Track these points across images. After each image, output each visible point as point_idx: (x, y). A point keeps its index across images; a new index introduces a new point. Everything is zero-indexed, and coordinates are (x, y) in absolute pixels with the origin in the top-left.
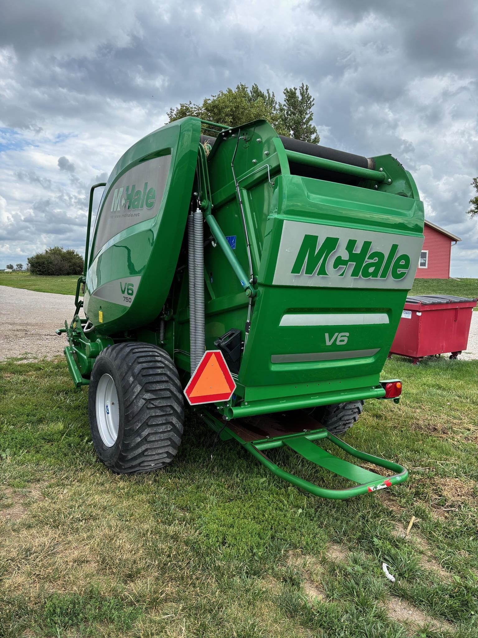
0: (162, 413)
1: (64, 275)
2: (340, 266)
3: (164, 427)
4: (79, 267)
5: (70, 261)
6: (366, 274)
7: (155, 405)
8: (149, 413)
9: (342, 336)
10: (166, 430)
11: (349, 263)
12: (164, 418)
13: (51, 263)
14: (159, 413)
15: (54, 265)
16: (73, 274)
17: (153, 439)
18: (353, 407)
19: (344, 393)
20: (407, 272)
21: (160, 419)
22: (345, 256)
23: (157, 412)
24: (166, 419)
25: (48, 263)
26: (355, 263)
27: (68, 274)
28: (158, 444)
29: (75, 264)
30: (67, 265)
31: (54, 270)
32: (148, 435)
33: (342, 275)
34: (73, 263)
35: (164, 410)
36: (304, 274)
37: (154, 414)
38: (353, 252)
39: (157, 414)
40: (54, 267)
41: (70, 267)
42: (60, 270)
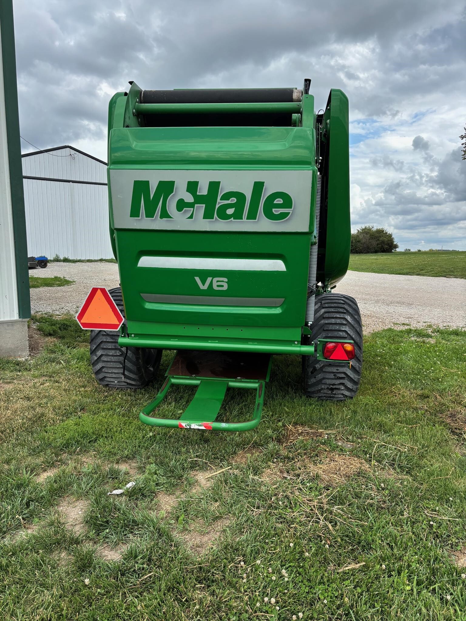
0: (111, 340)
1: (371, 253)
2: (185, 209)
3: (113, 351)
4: (388, 244)
5: (378, 240)
6: (223, 216)
7: (107, 333)
8: (102, 339)
9: (217, 281)
10: (115, 354)
11: (196, 205)
12: (114, 344)
13: (359, 242)
14: (109, 339)
15: (362, 243)
16: (381, 252)
17: (106, 359)
18: (334, 371)
19: (252, 342)
20: (291, 212)
21: (110, 344)
22: (189, 198)
23: (108, 339)
24: (115, 345)
25: (356, 242)
26: (204, 205)
27: (376, 252)
28: (110, 364)
29: (383, 242)
30: (374, 243)
31: (361, 248)
32: (102, 355)
33: (191, 217)
34: (381, 241)
35: (114, 338)
36: (145, 218)
37: (105, 340)
38: (198, 194)
39: (107, 340)
40: (362, 245)
41: (377, 245)
42: (368, 248)
